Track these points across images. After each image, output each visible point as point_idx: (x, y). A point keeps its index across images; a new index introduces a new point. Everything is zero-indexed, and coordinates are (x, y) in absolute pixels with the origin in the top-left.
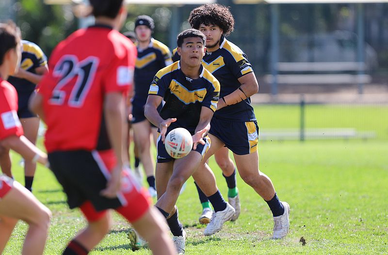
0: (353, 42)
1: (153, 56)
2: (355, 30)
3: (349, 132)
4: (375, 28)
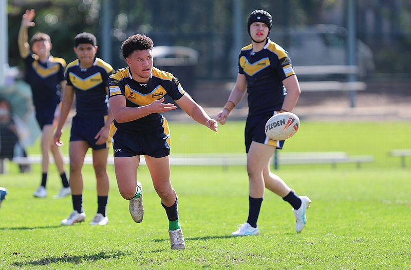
0: (343, 37)
1: (266, 62)
2: (345, 24)
3: (339, 155)
4: (370, 18)
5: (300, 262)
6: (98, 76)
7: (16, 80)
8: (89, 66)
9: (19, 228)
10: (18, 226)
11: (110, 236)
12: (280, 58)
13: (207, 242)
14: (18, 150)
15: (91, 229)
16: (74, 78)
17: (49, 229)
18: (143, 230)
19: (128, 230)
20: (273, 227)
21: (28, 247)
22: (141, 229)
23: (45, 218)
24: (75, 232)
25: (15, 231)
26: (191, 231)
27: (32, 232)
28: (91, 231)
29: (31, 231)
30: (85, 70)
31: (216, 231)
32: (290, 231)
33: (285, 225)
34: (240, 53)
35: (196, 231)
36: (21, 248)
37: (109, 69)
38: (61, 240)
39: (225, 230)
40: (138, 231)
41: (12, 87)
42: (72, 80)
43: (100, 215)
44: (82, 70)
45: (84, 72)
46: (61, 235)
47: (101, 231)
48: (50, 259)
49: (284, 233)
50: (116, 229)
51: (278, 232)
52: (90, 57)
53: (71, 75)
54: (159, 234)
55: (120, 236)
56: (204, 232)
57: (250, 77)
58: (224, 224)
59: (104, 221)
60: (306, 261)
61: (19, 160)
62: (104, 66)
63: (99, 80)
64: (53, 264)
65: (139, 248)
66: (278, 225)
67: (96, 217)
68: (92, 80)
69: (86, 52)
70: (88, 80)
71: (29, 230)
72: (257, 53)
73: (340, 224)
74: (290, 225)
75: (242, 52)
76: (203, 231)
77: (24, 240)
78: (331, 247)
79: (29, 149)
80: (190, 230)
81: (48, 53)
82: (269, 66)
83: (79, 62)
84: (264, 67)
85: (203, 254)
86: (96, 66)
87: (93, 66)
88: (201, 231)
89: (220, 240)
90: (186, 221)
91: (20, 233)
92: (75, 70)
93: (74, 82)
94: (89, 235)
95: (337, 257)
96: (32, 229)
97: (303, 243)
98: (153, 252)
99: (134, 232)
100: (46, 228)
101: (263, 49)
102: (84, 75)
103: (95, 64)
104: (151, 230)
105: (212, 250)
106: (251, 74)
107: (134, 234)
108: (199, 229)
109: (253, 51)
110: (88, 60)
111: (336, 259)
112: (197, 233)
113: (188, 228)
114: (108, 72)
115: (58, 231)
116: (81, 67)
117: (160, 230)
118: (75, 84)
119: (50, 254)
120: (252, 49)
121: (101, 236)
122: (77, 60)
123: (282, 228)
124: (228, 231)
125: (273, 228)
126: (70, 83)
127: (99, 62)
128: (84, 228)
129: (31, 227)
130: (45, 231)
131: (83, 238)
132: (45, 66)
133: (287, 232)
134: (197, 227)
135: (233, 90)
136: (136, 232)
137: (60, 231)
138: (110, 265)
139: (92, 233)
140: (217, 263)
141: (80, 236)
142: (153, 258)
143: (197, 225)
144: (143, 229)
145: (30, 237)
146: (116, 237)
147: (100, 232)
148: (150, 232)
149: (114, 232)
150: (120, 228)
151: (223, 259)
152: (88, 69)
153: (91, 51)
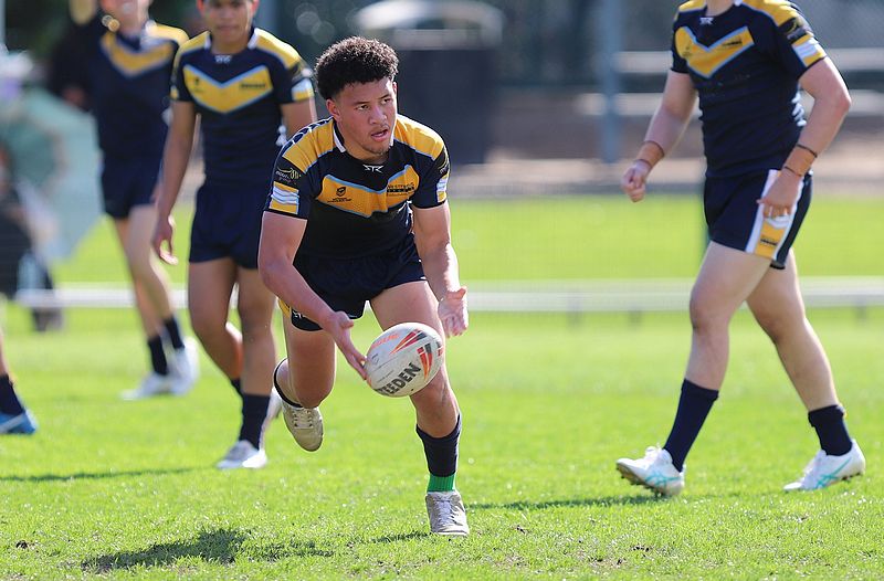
5: (770, 567)
6: (260, 75)
7: (26, 86)
8: (236, 50)
9: (33, 479)
10: (29, 471)
11: (270, 497)
12: (779, 22)
13: (526, 514)
14: (29, 271)
15: (220, 478)
16: (197, 80)
17: (112, 481)
18: (358, 482)
19: (319, 482)
20: (699, 475)
21: (56, 528)
22: (353, 478)
23: (101, 453)
24: (179, 488)
25: (21, 484)
26: (485, 486)
27: (65, 489)
28: (220, 485)
29: (64, 484)
30: (227, 59)
31: (549, 485)
32: (744, 486)
33: (730, 470)
34: (676, 18)
35: (497, 485)
36: (38, 531)
37: (290, 58)
38: (142, 509)
39: (574, 481)
40: (346, 484)
41: (14, 106)
42: (191, 85)
43: (246, 444)
44: (219, 59)
45: (223, 65)
46: (143, 495)
47: (248, 485)
48: (113, 559)
49: (730, 490)
50: (287, 480)
51: (714, 488)
52: (237, 27)
53: (190, 73)
54: (399, 492)
55: (298, 501)
56: (519, 489)
57: (704, 79)
58: (572, 467)
59: (256, 459)
60: (786, 564)
61: (32, 297)
62: (275, 47)
63: (264, 86)
64: (121, 571)
65: (349, 531)
66: (714, 469)
67: (235, 450)
68: (245, 86)
69: (229, 12)
70: (234, 85)
71: (59, 483)
72: (717, 19)
73: (875, 468)
74: (743, 471)
75: (682, 15)
76: (516, 484)
77: (44, 510)
78: (853, 527)
79: (58, 270)
80: (481, 482)
81: (142, 14)
82: (751, 48)
83: (211, 38)
84: (738, 50)
85: (516, 545)
86: (256, 50)
87: (247, 49)
88: (509, 486)
89: (561, 509)
90: (471, 460)
91: (35, 492)
92: (199, 59)
93: (197, 91)
94: (215, 495)
95: (869, 554)
96: (65, 479)
97: (779, 518)
98: (383, 539)
99: (335, 486)
100: (103, 476)
101: (734, 6)
102: (222, 74)
103: (252, 44)
104: (380, 482)
105: (539, 534)
106: (707, 72)
107: (334, 494)
108: (506, 480)
109: (709, 13)
110: (235, 35)
111: (867, 559)
112: (500, 490)
113: (476, 477)
114: (288, 65)
115: (135, 486)
116: (215, 51)
117: (403, 482)
118: (199, 97)
119: (112, 546)
120: (706, 9)
121: (247, 499)
122: (205, 35)
123: (725, 478)
124: (582, 484)
125: (702, 478)
126: (186, 95)
127: (262, 39)
128: (203, 478)
129: (63, 473)
130: (101, 484)
131: (199, 503)
132: (134, 45)
133: (737, 489)
134: (499, 477)
135: (656, 113)
136: (339, 488)
137: (141, 484)
138: (270, 574)
139: (222, 490)
140: (552, 570)
141: (192, 498)
142: (384, 555)
143: (500, 471)
144: (359, 479)
145: (60, 501)
146: (287, 500)
147: (244, 488)
148: (375, 488)
149: (281, 487)
150: (296, 477)
151: (568, 557)
152: (235, 57)
153: (242, 10)
